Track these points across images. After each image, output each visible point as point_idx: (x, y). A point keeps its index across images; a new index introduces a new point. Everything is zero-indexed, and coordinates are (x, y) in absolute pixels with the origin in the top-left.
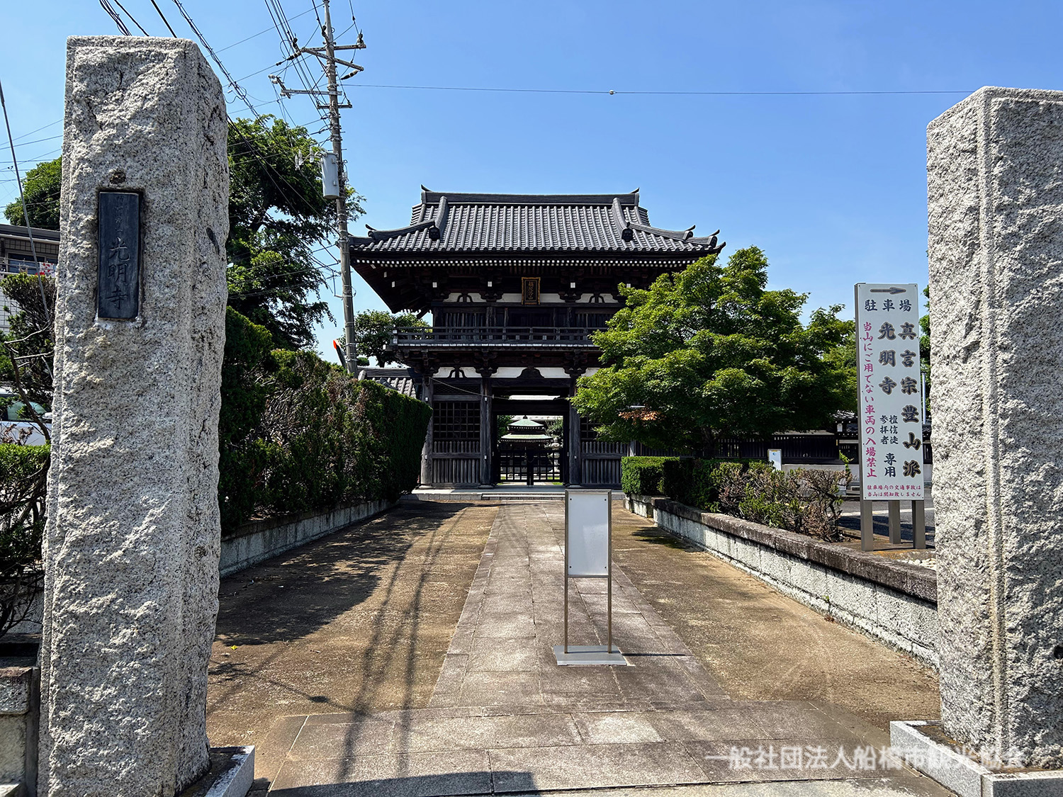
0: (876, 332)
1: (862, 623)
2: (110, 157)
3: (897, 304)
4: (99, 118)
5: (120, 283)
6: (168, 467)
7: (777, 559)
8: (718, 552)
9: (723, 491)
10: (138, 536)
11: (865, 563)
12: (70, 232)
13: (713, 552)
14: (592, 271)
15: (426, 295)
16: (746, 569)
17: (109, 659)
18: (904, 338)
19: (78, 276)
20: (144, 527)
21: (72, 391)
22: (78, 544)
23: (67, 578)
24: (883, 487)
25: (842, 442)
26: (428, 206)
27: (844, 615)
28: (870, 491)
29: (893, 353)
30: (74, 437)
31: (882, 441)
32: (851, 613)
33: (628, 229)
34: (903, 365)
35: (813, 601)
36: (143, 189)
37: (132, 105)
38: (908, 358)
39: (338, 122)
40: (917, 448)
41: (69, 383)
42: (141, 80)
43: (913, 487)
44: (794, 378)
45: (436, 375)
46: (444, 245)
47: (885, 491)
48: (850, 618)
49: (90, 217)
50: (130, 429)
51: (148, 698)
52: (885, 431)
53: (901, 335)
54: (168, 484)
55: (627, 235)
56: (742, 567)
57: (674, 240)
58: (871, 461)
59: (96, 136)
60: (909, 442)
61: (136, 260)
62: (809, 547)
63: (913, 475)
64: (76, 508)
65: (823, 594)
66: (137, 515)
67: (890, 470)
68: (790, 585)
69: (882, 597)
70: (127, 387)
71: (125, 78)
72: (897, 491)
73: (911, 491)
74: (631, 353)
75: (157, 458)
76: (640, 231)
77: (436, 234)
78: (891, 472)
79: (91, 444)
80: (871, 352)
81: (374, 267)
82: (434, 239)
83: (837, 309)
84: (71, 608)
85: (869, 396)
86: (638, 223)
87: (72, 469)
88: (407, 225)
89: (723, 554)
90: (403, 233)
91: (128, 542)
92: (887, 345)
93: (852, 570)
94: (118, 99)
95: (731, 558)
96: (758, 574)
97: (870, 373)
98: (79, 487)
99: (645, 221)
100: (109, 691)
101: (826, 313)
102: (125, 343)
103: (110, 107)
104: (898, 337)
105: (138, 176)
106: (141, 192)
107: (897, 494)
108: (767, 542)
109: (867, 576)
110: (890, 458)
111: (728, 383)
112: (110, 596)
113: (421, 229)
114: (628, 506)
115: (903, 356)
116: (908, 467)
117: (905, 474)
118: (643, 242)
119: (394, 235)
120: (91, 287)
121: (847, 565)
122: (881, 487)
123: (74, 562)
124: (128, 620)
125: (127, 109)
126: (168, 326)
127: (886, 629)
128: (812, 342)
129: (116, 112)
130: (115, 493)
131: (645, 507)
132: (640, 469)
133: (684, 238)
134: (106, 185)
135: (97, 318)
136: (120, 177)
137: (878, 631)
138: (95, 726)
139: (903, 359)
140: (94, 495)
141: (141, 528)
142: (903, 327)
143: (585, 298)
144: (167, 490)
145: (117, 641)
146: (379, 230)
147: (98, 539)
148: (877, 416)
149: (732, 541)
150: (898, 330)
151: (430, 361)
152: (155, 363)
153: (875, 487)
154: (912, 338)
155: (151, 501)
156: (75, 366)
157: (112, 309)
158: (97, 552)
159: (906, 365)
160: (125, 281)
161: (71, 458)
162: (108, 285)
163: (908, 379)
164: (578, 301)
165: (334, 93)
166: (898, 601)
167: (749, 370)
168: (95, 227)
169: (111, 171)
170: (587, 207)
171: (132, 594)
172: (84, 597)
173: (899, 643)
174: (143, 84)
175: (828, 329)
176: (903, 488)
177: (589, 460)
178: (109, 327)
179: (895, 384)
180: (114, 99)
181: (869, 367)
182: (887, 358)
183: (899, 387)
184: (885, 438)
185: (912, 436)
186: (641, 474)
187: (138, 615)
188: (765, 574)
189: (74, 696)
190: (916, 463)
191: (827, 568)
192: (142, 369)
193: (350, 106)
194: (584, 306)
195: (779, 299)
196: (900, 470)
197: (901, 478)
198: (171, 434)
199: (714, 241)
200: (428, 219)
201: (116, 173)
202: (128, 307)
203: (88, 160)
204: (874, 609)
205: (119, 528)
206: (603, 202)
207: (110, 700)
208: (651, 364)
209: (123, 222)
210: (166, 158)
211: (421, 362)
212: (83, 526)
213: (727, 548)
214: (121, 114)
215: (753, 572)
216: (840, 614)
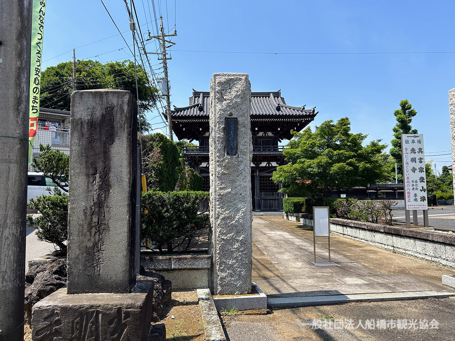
0: (409, 151)
1: (409, 253)
2: (228, 109)
3: (416, 141)
4: (225, 97)
5: (232, 145)
6: (246, 197)
7: (368, 233)
8: (337, 233)
9: (339, 209)
10: (239, 217)
11: (411, 231)
12: (217, 130)
13: (334, 233)
14: (264, 123)
15: (196, 133)
16: (352, 238)
17: (233, 252)
18: (419, 153)
19: (220, 143)
20: (240, 214)
21: (220, 175)
22: (223, 219)
23: (221, 229)
24: (413, 205)
25: (369, 191)
26: (195, 97)
27: (401, 250)
28: (409, 207)
29: (415, 158)
30: (221, 189)
31: (413, 189)
32: (404, 249)
33: (279, 106)
34: (419, 163)
35: (386, 247)
36: (237, 118)
37: (234, 94)
38: (421, 160)
39: (166, 65)
40: (425, 191)
41: (219, 173)
42: (236, 86)
43: (424, 205)
44: (364, 166)
45: (201, 166)
46: (205, 113)
47: (414, 207)
48: (404, 251)
49: (223, 126)
50: (235, 186)
51: (244, 263)
52: (414, 185)
53: (418, 152)
54: (245, 202)
55: (278, 109)
56: (350, 237)
57: (297, 111)
58: (409, 196)
59: (224, 103)
60: (422, 189)
61: (236, 138)
62: (384, 228)
63: (423, 201)
64: (222, 209)
65: (391, 244)
66: (238, 210)
67: (416, 199)
68: (375, 242)
69: (418, 243)
70: (234, 174)
71: (231, 85)
72: (418, 207)
73: (423, 207)
74: (298, 157)
75: (243, 194)
76: (283, 107)
77: (201, 109)
78: (416, 200)
79: (225, 191)
80: (408, 158)
81: (177, 122)
82: (200, 111)
83: (380, 141)
84: (222, 237)
85: (407, 173)
86: (281, 103)
87: (221, 198)
88: (188, 105)
89: (340, 233)
90: (187, 108)
91: (236, 218)
92: (413, 156)
93: (405, 234)
94: (229, 92)
95: (344, 234)
96: (358, 239)
97: (408, 165)
98: (222, 203)
99: (284, 103)
100: (234, 261)
101: (375, 142)
102: (233, 162)
103: (228, 94)
104: (417, 153)
105: (236, 114)
106: (236, 118)
107: (418, 208)
108: (363, 227)
109: (412, 236)
110: (415, 195)
111: (340, 168)
112: (232, 234)
113: (194, 107)
114: (285, 217)
115: (419, 159)
116: (422, 198)
117: (421, 201)
118: (285, 112)
119: (184, 109)
120: (224, 146)
121: (403, 232)
122: (412, 206)
123: (222, 224)
124: (237, 241)
125: (232, 95)
126: (244, 157)
127: (420, 254)
128: (371, 153)
129: (229, 96)
130: (232, 204)
131: (295, 217)
132: (293, 202)
133: (301, 110)
134: (227, 117)
135: (226, 155)
136: (231, 114)
137: (417, 255)
138: (230, 271)
139: (419, 160)
140: (226, 205)
141: (239, 214)
142: (418, 149)
143: (261, 134)
144: (246, 204)
145: (235, 247)
146: (178, 107)
147: (228, 218)
148: (410, 181)
149: (345, 228)
150: (417, 150)
151: (199, 160)
152: (242, 167)
153: (410, 205)
154: (422, 153)
155: (242, 207)
156: (220, 168)
157: (230, 152)
158: (228, 221)
159: (420, 163)
160: (233, 144)
161: (220, 195)
162: (229, 145)
163: (421, 167)
164: (257, 135)
165: (165, 54)
166: (425, 243)
167: (348, 164)
168: (224, 129)
169: (229, 113)
170: (260, 97)
171: (238, 233)
172: (226, 234)
173: (426, 258)
174: (236, 87)
175: (376, 148)
176: (420, 206)
177: (263, 199)
178: (229, 157)
179: (416, 169)
180: (228, 92)
181: (407, 163)
182: (414, 160)
183: (418, 170)
184: (413, 188)
185: (423, 187)
186: (294, 204)
187: (240, 239)
188: (362, 239)
189: (224, 263)
190: (425, 197)
191: (392, 234)
192: (238, 169)
193: (171, 59)
194: (260, 137)
195: (357, 137)
196: (419, 199)
197: (419, 202)
198: (246, 187)
199: (314, 111)
200: (196, 103)
201: (230, 113)
202: (234, 151)
203: (222, 110)
204: (415, 247)
205: (234, 214)
206: (267, 95)
207: (234, 264)
208: (308, 162)
209: (232, 127)
210: (243, 109)
211: (195, 160)
212: (224, 214)
213: (342, 230)
214: (231, 96)
215: (355, 239)
216: (399, 250)
